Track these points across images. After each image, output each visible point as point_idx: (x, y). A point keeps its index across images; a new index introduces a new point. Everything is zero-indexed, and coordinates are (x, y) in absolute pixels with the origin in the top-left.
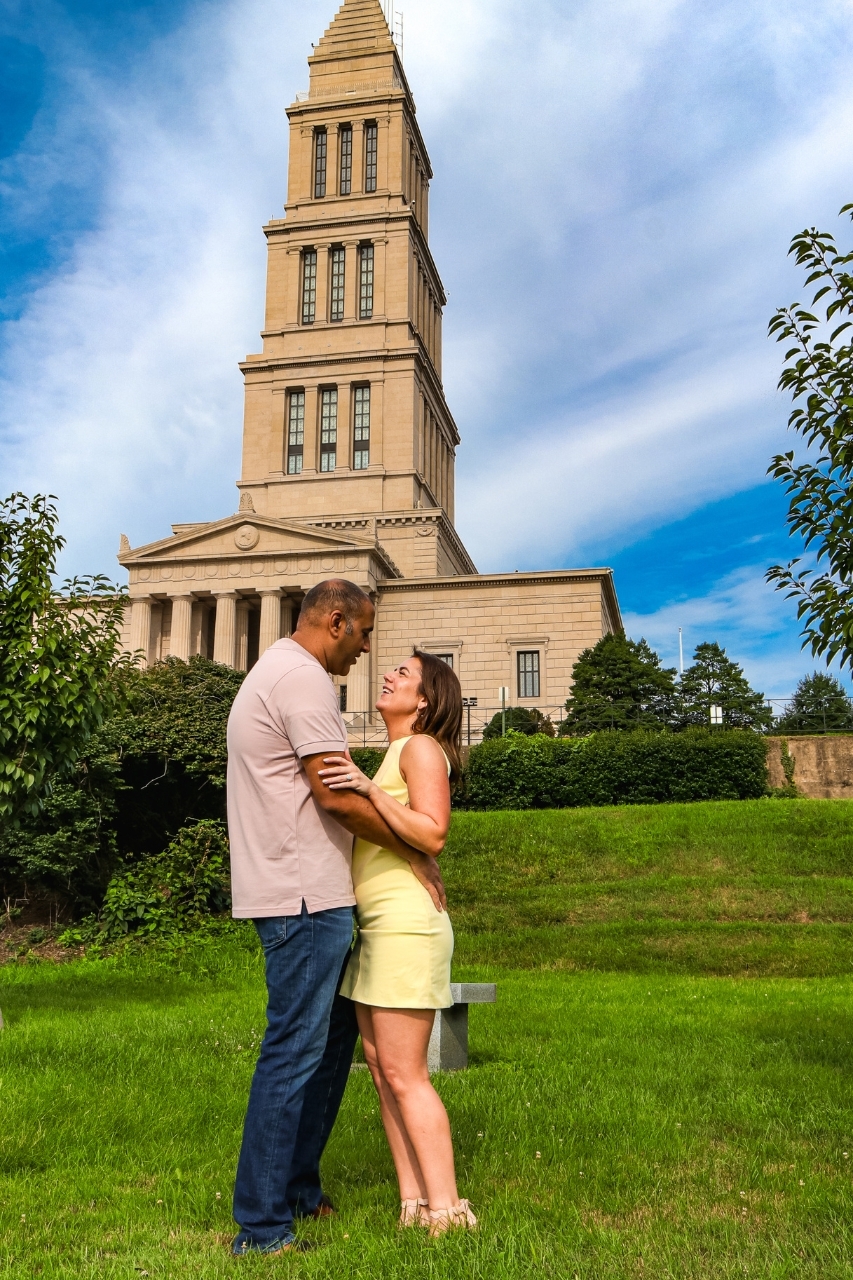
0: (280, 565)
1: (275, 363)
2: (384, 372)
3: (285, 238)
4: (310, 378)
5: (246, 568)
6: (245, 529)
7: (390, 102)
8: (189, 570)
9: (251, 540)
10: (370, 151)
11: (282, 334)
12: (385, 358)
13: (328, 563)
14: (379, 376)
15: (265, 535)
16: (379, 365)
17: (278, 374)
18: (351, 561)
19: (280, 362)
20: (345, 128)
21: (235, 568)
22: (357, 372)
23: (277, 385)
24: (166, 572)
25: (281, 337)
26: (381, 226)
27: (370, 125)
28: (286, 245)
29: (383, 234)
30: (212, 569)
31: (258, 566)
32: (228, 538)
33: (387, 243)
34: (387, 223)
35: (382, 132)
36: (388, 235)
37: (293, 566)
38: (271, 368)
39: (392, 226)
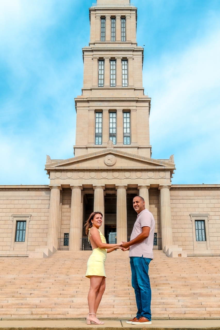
0: (127, 174)
1: (91, 99)
2: (136, 107)
3: (91, 53)
4: (105, 107)
5: (110, 174)
6: (110, 156)
7: (131, 10)
8: (81, 174)
9: (113, 162)
10: (124, 27)
11: (91, 90)
12: (137, 101)
13: (151, 174)
14: (135, 108)
15: (119, 159)
16: (134, 104)
17: (91, 104)
18: (162, 174)
19: (93, 99)
20: (113, 18)
21: (104, 174)
22: (126, 105)
23: (91, 108)
24: (69, 174)
25: (90, 91)
26: (131, 53)
27: (123, 18)
28: (92, 56)
29: (132, 56)
30: (93, 174)
31: (116, 174)
32: (101, 160)
33: (133, 59)
34: (133, 52)
35: (128, 20)
36: (134, 56)
37: (134, 175)
38: (88, 101)
39: (135, 53)
